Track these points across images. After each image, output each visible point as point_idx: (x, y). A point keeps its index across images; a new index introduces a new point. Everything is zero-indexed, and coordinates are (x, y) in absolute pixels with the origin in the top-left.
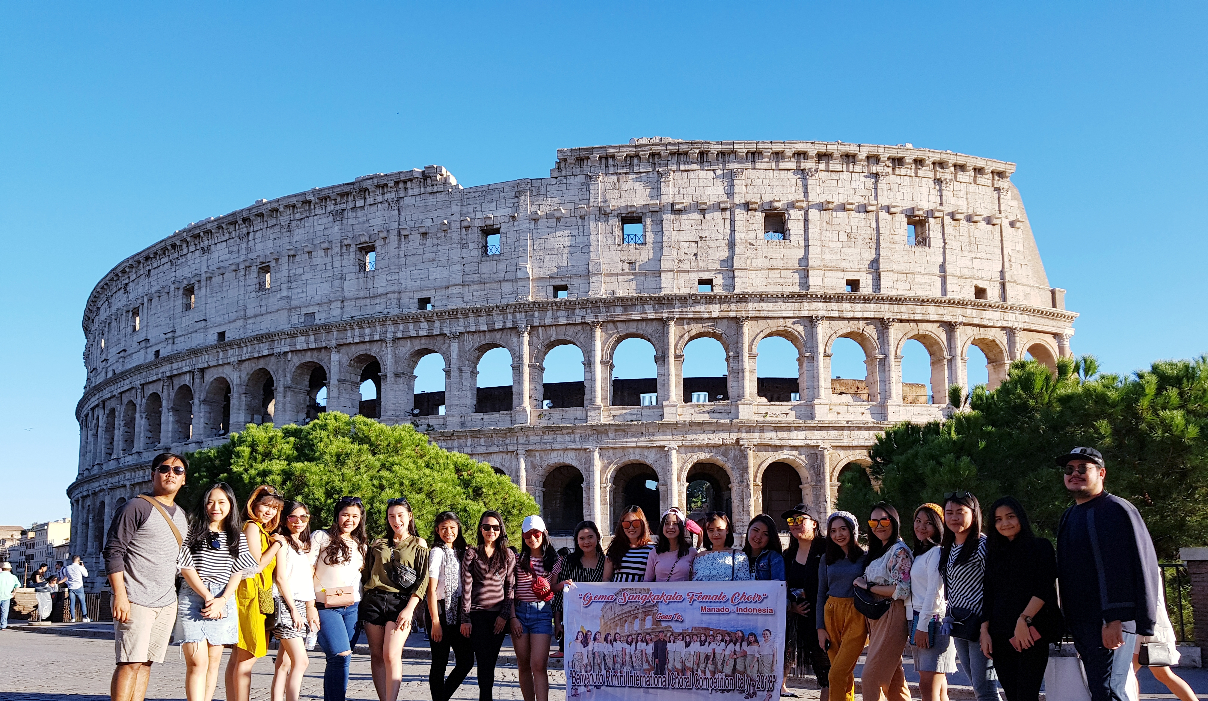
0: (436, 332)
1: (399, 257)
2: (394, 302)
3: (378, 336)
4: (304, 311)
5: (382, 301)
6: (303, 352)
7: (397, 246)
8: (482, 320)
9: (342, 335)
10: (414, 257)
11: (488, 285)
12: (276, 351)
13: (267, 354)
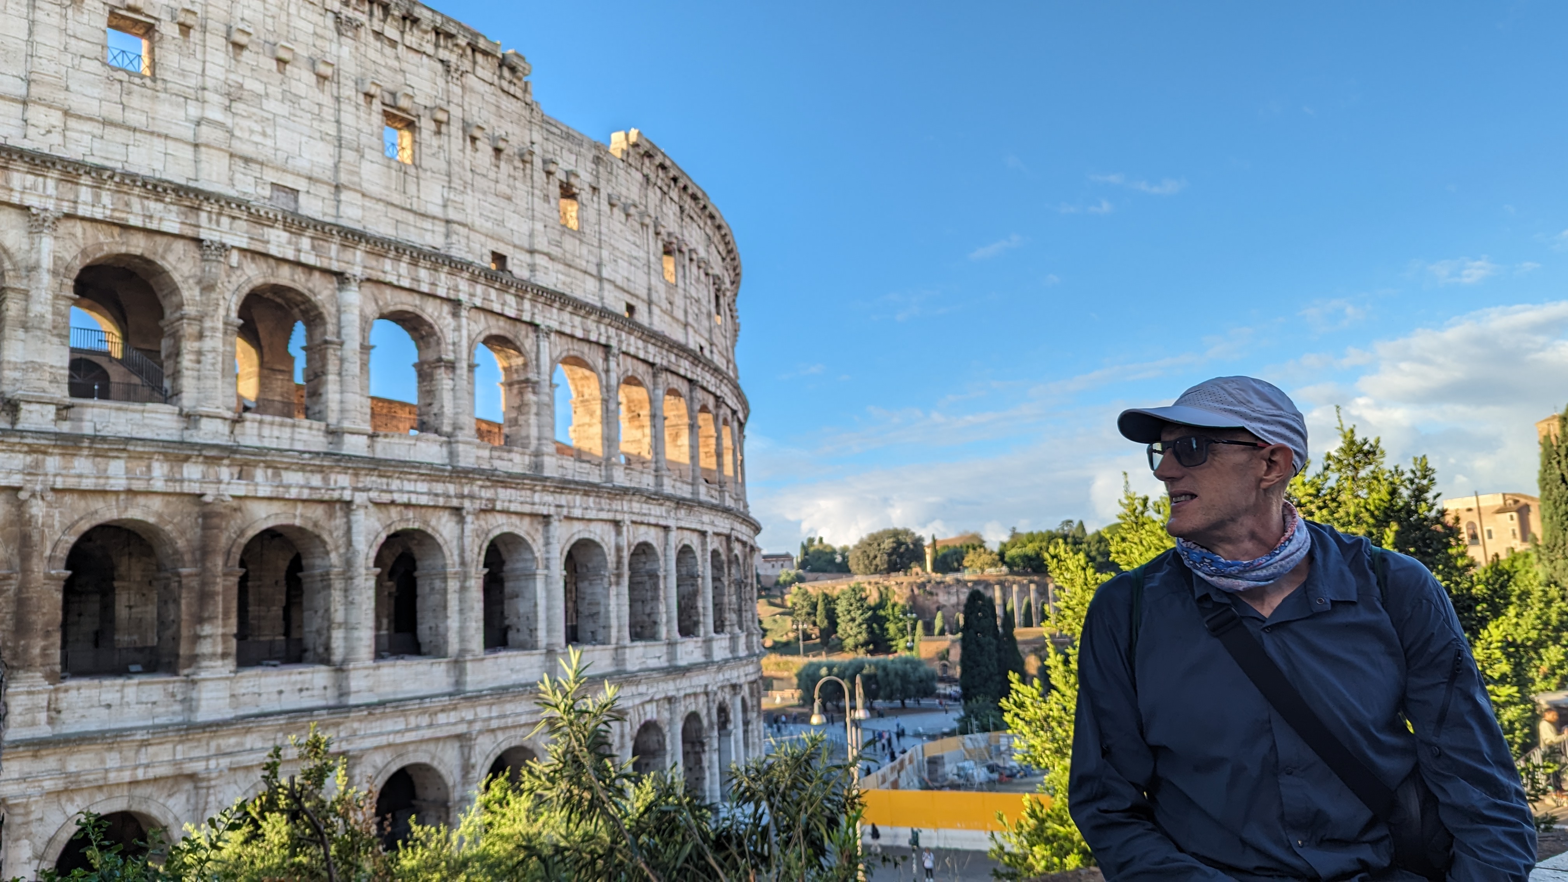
0: (526, 317)
1: (464, 168)
2: (463, 241)
3: (445, 291)
4: (271, 176)
5: (436, 228)
6: (272, 262)
7: (461, 147)
8: (577, 320)
9: (372, 262)
10: (484, 179)
11: (572, 270)
12: (204, 234)
13: (176, 232)
